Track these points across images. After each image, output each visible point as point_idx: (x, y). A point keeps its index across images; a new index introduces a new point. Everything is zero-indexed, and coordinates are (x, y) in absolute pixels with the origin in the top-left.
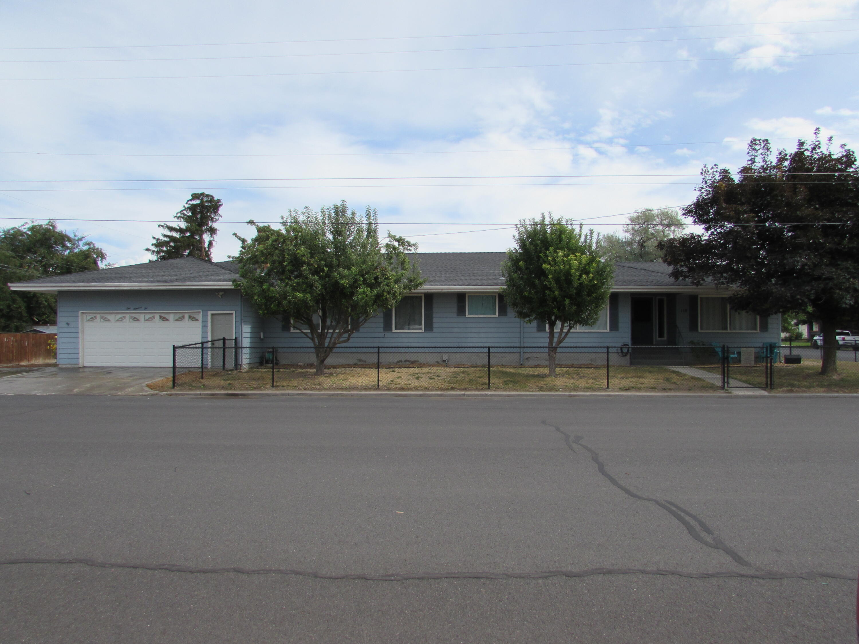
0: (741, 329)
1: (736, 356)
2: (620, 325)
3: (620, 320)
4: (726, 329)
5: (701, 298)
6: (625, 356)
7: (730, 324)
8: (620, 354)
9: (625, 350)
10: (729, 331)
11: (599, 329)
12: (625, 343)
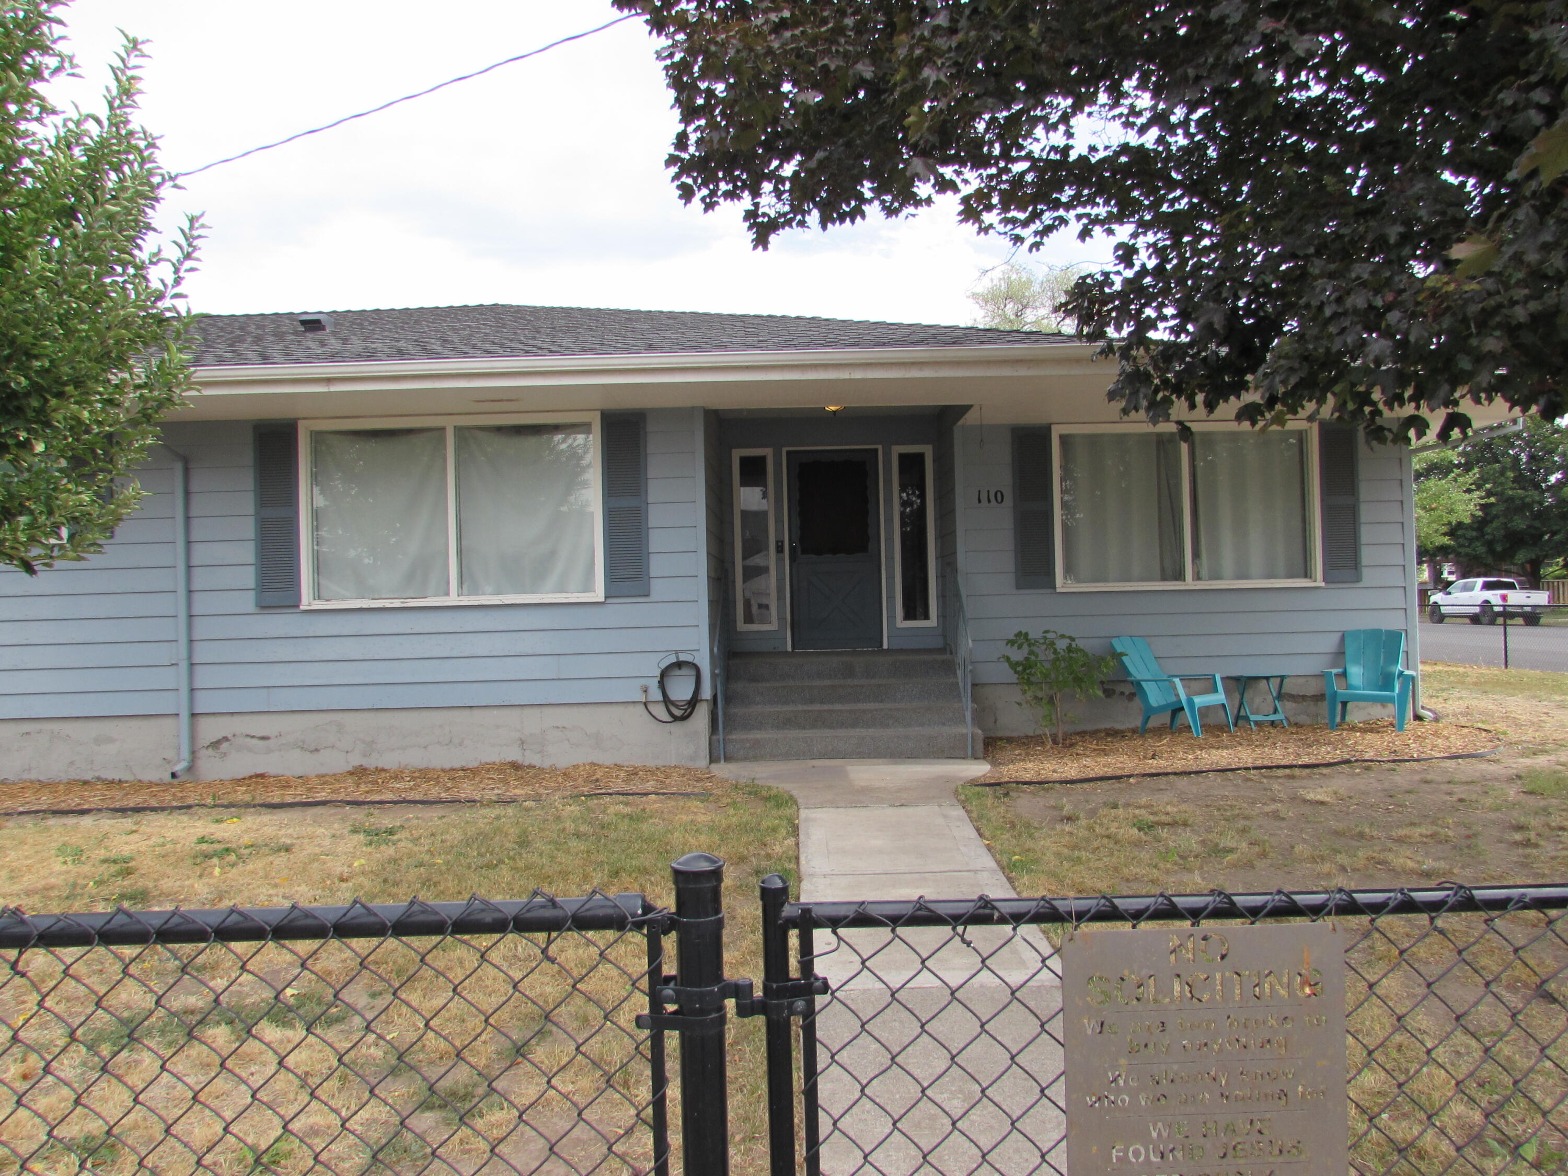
0: (1242, 575)
1: (1219, 697)
2: (657, 566)
3: (657, 541)
4: (1179, 575)
5: (1065, 440)
6: (683, 718)
7: (1196, 555)
8: (660, 711)
9: (681, 690)
10: (1189, 583)
11: (561, 590)
12: (683, 657)
